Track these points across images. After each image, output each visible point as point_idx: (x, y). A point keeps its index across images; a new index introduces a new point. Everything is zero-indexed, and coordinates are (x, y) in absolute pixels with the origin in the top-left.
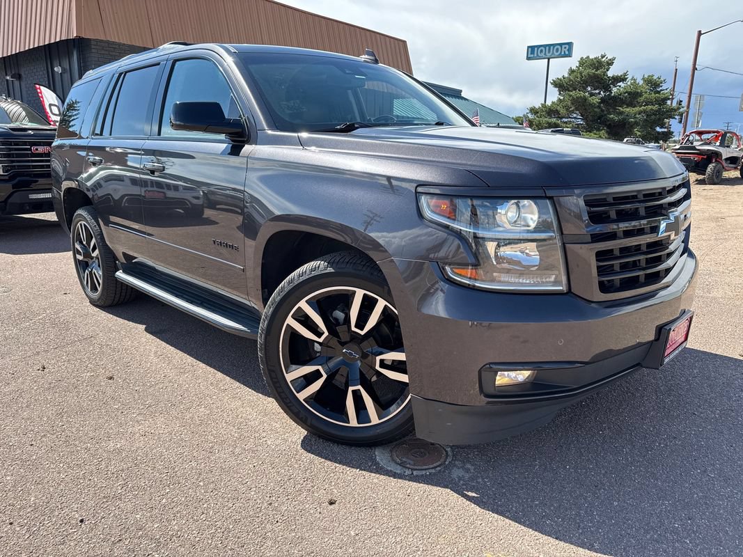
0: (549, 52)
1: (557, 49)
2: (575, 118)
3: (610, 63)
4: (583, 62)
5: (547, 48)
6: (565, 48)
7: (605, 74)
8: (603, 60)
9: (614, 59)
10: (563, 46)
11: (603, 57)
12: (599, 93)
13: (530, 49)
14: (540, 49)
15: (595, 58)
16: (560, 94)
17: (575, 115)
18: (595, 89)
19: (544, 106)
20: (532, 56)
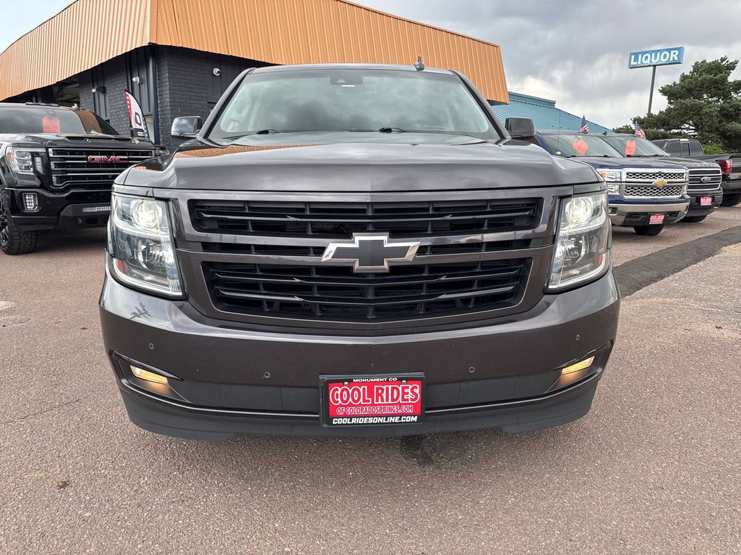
0: (655, 59)
1: (665, 56)
2: (688, 129)
3: (732, 66)
4: (697, 68)
5: (653, 54)
6: (674, 53)
7: (725, 79)
8: (724, 63)
9: (736, 62)
10: (672, 52)
11: (723, 60)
12: (718, 101)
13: (633, 57)
14: (644, 56)
15: (714, 62)
16: (670, 103)
17: (687, 126)
18: (712, 97)
19: (650, 115)
20: (636, 63)
